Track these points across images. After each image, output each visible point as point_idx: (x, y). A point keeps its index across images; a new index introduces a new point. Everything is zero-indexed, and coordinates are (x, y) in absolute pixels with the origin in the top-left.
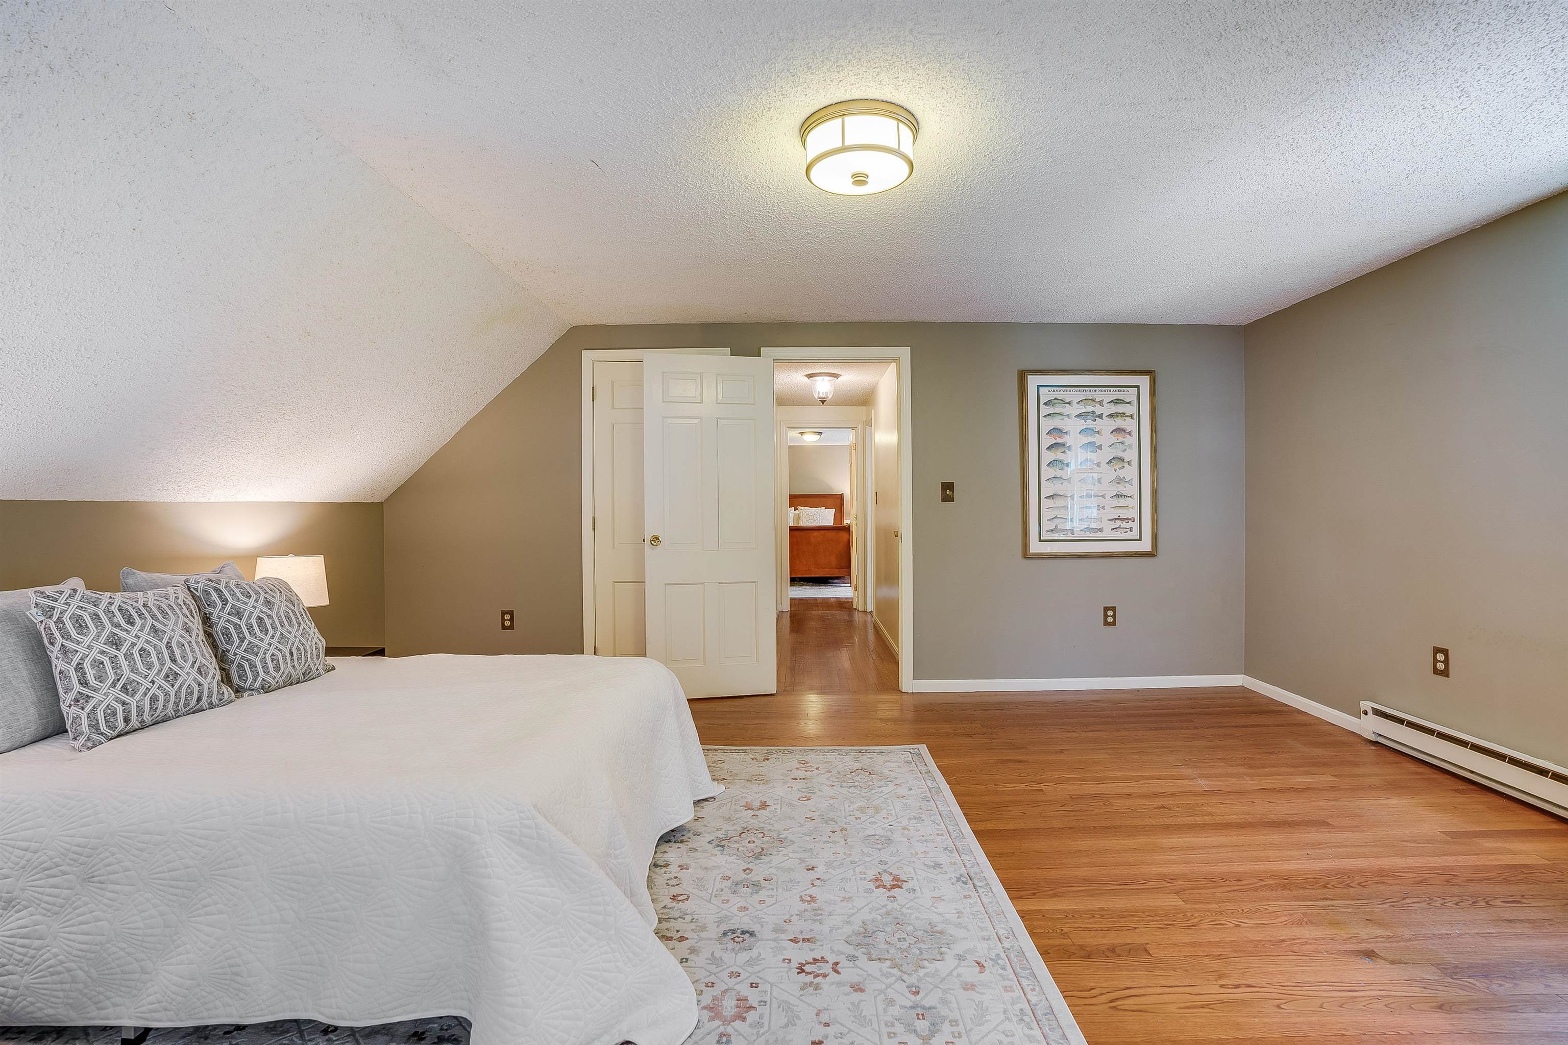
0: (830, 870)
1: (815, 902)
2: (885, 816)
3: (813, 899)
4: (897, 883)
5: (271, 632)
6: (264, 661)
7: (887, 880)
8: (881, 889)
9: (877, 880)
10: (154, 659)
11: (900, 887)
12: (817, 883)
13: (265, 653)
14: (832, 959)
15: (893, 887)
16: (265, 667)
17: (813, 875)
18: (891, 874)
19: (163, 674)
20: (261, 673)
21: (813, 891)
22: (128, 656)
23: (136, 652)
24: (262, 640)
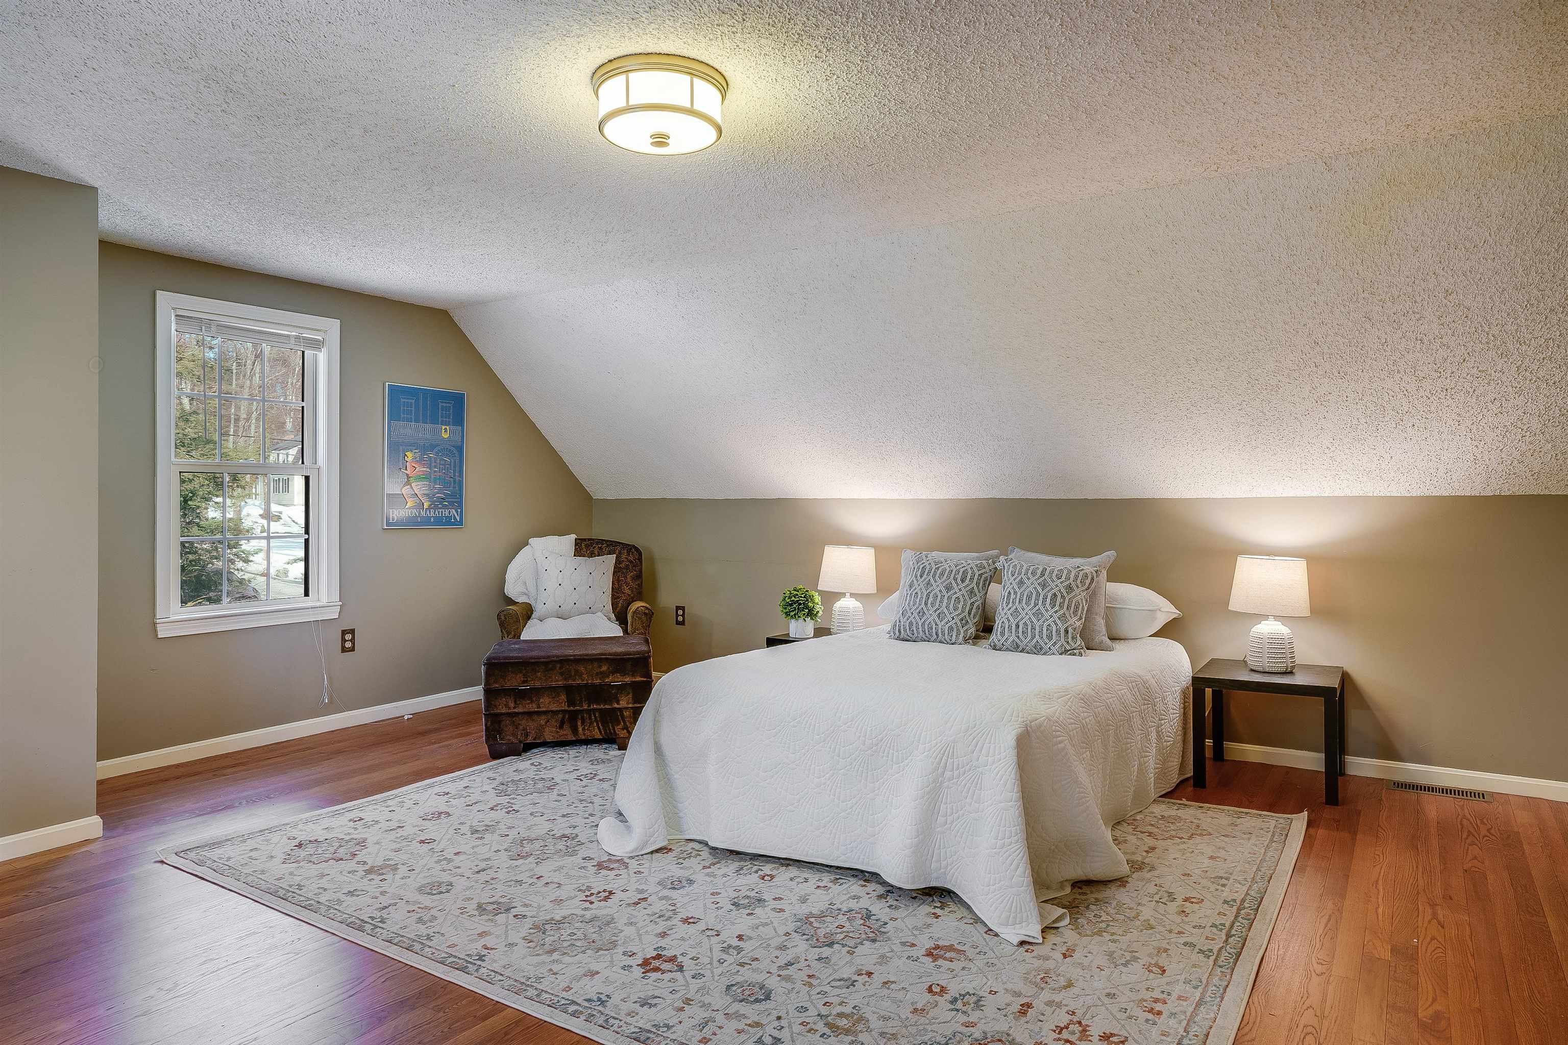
5: (1057, 608)
6: (1041, 627)
10: (960, 606)
13: (1044, 622)
16: (1041, 632)
19: (960, 617)
22: (949, 598)
23: (954, 597)
24: (1047, 611)
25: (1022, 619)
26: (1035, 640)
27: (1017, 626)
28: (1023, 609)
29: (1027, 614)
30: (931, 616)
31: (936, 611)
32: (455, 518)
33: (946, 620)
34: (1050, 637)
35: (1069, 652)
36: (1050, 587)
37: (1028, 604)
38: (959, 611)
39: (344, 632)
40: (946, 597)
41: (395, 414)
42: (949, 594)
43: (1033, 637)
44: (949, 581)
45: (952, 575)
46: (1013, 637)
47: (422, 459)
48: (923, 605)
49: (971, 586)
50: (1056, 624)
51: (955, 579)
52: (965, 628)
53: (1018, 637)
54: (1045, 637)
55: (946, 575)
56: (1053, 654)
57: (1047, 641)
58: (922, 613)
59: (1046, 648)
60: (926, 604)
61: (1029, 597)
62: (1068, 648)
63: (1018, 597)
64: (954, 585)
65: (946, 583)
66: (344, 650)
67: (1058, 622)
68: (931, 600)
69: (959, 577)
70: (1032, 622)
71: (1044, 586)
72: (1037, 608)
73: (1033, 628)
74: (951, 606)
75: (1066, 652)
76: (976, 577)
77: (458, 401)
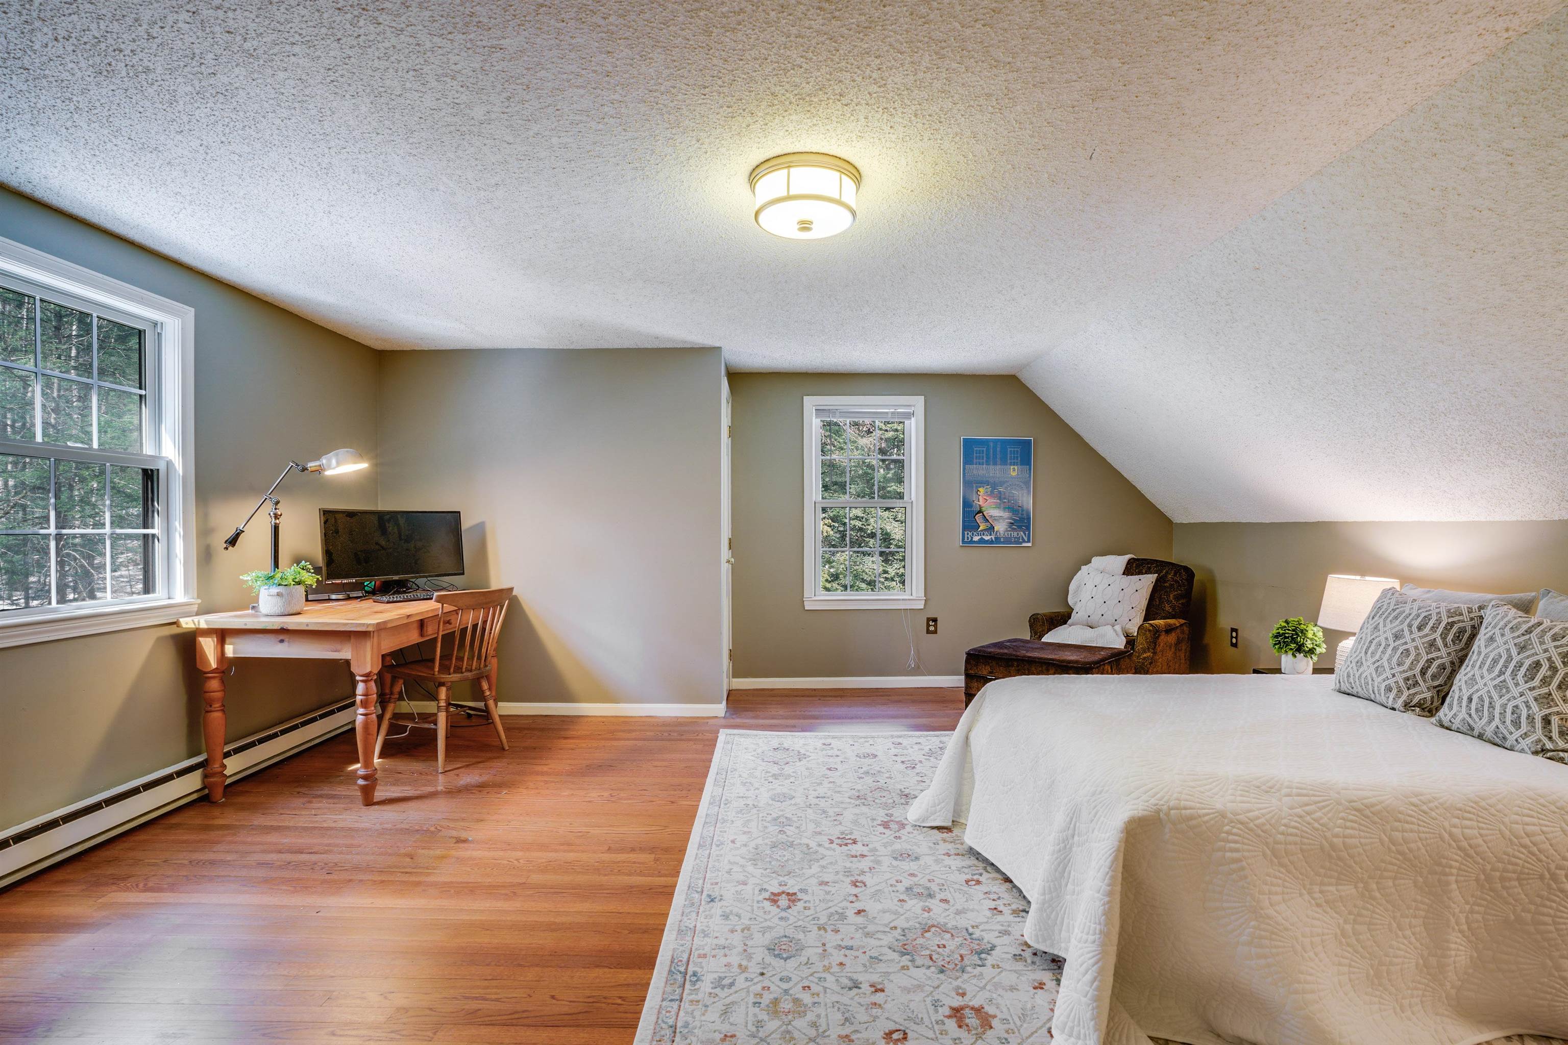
0: (841, 911)
1: (852, 881)
2: (766, 993)
3: (855, 884)
4: (774, 899)
6: (1504, 706)
7: (783, 901)
8: (791, 891)
9: (794, 901)
11: (772, 893)
12: (852, 898)
13: (1509, 700)
14: (834, 846)
15: (779, 894)
16: (1503, 714)
17: (859, 906)
18: (778, 907)
19: (1406, 675)
20: (1497, 720)
21: (855, 891)
23: (1403, 648)
25: (1477, 691)
26: (1494, 725)
27: (1470, 700)
28: (1482, 677)
29: (1485, 685)
30: (1368, 669)
31: (1374, 663)
32: (1023, 538)
33: (1384, 676)
34: (1517, 724)
35: (1549, 754)
36: (1533, 651)
37: (1490, 670)
38: (1406, 667)
39: (928, 620)
40: (1391, 648)
41: (968, 459)
42: (1396, 643)
43: (1491, 719)
44: (1401, 627)
45: (1408, 620)
46: (1463, 714)
47: (992, 492)
48: (1363, 654)
49: (1432, 637)
50: (1529, 707)
51: (1410, 626)
52: (1412, 691)
53: (1470, 715)
54: (1508, 722)
55: (1399, 620)
56: (1522, 751)
57: (1513, 730)
58: (1359, 663)
59: (1511, 740)
60: (1366, 653)
61: (1495, 661)
62: (1549, 745)
63: (1481, 659)
64: (1406, 633)
65: (1397, 629)
66: (928, 632)
67: (1534, 705)
68: (1373, 647)
69: (1416, 624)
70: (1491, 697)
71: (1522, 648)
72: (1502, 678)
73: (1492, 706)
74: (1395, 660)
75: (1544, 751)
76: (1443, 625)
77: (1025, 446)
